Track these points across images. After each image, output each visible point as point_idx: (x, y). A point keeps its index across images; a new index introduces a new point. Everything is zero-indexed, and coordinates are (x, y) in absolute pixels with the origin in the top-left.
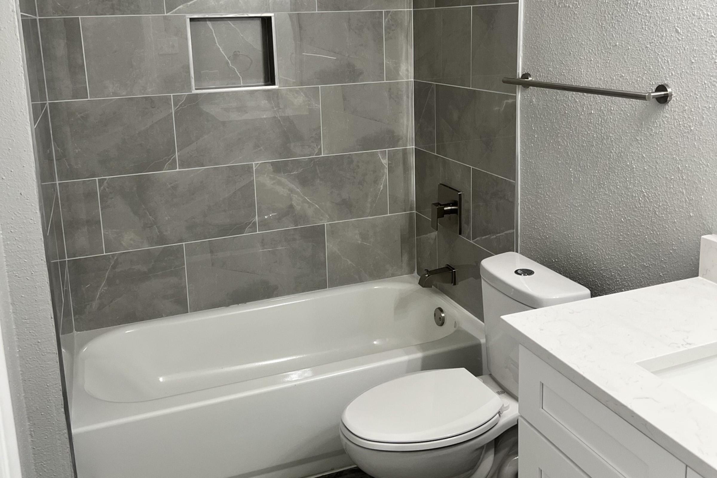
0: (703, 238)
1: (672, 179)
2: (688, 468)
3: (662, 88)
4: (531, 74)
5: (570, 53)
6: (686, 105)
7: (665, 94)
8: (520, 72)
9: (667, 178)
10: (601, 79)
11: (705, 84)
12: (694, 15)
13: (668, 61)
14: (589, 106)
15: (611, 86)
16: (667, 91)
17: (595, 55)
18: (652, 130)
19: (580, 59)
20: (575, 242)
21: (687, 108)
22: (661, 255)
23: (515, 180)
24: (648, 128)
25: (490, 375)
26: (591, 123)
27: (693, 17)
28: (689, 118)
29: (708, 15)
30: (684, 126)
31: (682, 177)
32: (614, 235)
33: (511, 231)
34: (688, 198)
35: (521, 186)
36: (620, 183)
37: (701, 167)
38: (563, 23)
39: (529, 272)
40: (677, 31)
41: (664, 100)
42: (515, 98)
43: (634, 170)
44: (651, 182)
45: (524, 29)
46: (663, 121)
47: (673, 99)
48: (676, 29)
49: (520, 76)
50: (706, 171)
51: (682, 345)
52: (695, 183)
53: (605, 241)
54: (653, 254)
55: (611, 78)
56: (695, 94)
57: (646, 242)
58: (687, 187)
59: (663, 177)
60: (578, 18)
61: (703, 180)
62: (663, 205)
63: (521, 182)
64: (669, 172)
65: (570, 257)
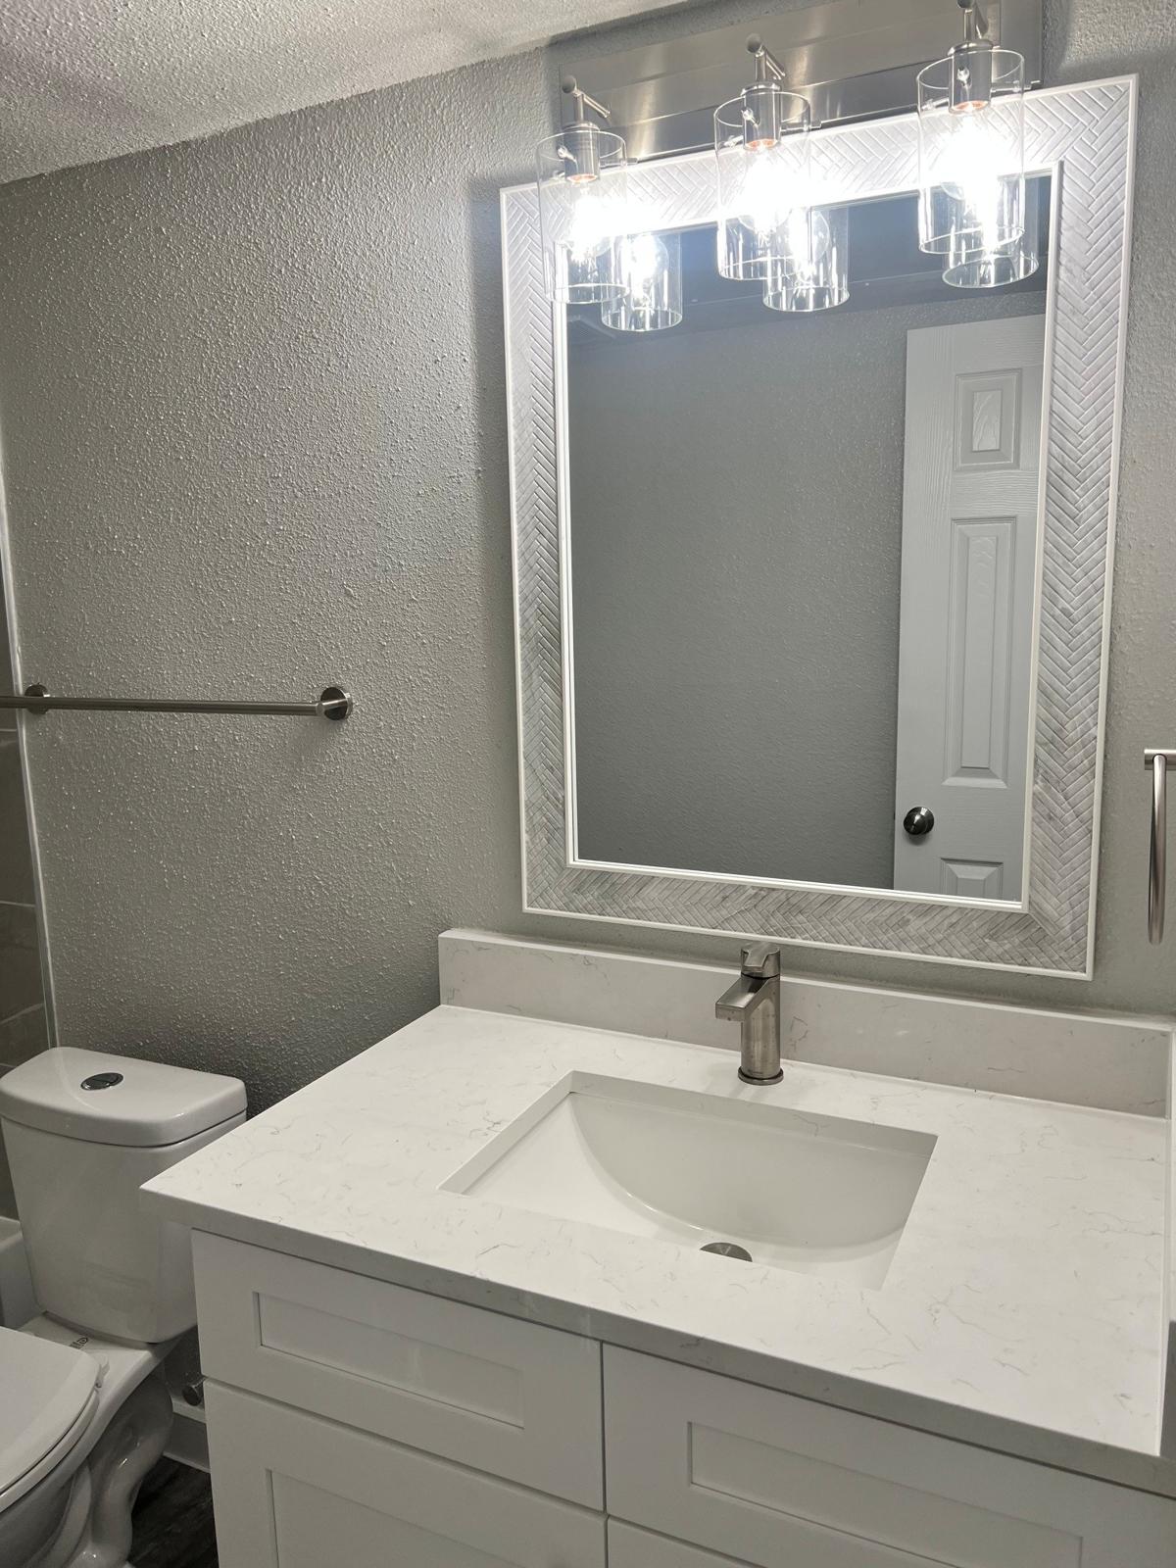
0: (443, 938)
1: (368, 848)
2: (604, 1345)
3: (332, 693)
4: (47, 686)
5: (134, 641)
6: (380, 719)
7: (339, 703)
8: (20, 686)
9: (359, 848)
10: (206, 686)
11: (410, 681)
12: (375, 565)
13: (337, 647)
14: (187, 738)
15: (229, 697)
16: (344, 697)
17: (189, 641)
18: (321, 768)
19: (158, 650)
20: (185, 999)
21: (382, 723)
22: (362, 984)
23: (34, 903)
24: (313, 767)
25: (45, 1314)
26: (195, 768)
27: (375, 569)
28: (389, 740)
29: (400, 565)
30: (381, 756)
31: (388, 843)
32: (267, 967)
33: (36, 1007)
34: (402, 876)
35: (48, 912)
36: (268, 870)
37: (420, 820)
38: (109, 585)
39: (114, 1079)
40: (348, 594)
41: (339, 713)
42: (16, 736)
43: (295, 843)
44: (330, 859)
45: (17, 600)
46: (341, 751)
47: (355, 710)
48: (346, 590)
49: (21, 691)
50: (429, 826)
51: (488, 1128)
52: (411, 848)
53: (249, 982)
54: (347, 985)
55: (227, 682)
56: (395, 699)
57: (332, 967)
58: (398, 858)
59: (352, 848)
60: (142, 574)
61: (425, 841)
62: (357, 896)
63: (47, 904)
64: (363, 837)
65: (178, 1029)
